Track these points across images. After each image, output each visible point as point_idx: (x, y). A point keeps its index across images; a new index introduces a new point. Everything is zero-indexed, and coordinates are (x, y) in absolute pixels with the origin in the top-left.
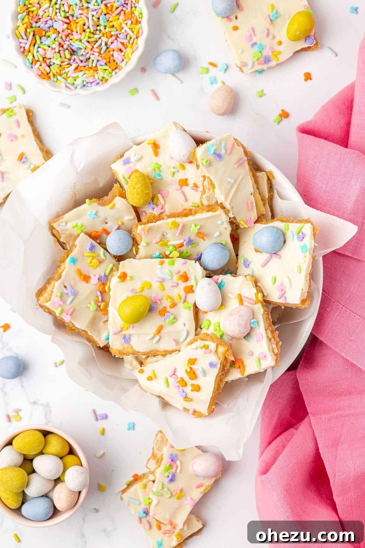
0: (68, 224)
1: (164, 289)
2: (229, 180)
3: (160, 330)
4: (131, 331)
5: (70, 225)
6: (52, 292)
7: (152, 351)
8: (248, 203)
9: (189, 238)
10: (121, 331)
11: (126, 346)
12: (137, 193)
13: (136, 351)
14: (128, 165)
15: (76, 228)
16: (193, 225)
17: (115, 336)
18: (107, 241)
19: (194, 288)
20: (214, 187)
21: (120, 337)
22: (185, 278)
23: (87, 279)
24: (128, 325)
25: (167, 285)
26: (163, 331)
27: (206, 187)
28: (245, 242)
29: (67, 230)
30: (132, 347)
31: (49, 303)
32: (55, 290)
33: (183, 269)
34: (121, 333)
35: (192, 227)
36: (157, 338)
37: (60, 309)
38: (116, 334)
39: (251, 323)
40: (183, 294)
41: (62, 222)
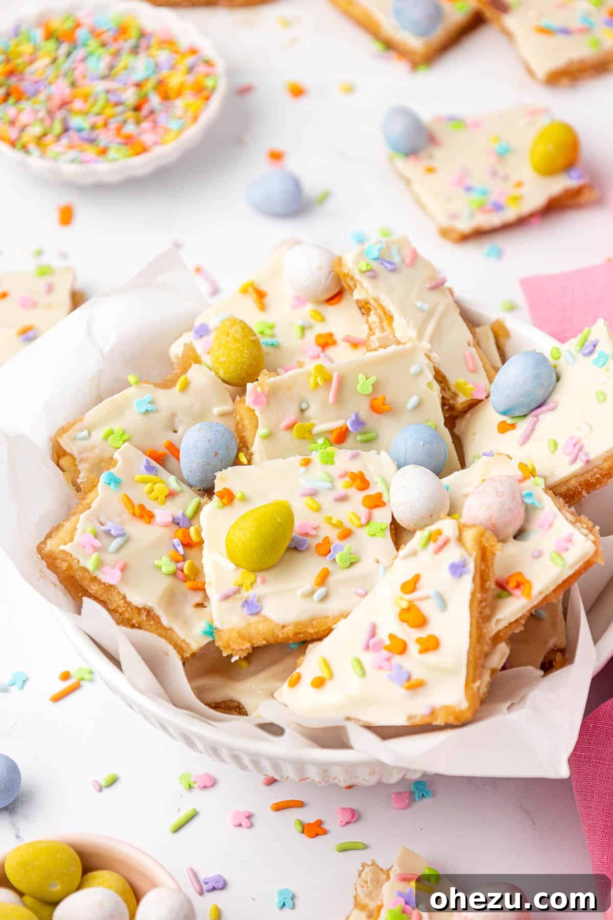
0: (93, 433)
1: (319, 509)
2: (419, 304)
3: (324, 578)
4: (260, 590)
5: (98, 435)
6: (75, 529)
7: (313, 620)
8: (465, 358)
9: (357, 416)
10: (237, 592)
11: (254, 619)
12: (234, 340)
13: (276, 625)
14: (205, 339)
15: (112, 436)
16: (361, 377)
17: (227, 604)
18: (182, 445)
19: (385, 499)
20: (391, 318)
21: (236, 603)
22: (361, 481)
23: (146, 515)
24: (251, 577)
25: (326, 500)
26: (332, 579)
27: (373, 326)
28: (474, 434)
29: (92, 448)
30: (266, 619)
31: (70, 544)
32: (79, 526)
33: (355, 467)
34: (238, 596)
35: (359, 382)
36: (321, 591)
37: (95, 556)
38: (227, 597)
39: (522, 497)
40: (363, 511)
41: (81, 430)
